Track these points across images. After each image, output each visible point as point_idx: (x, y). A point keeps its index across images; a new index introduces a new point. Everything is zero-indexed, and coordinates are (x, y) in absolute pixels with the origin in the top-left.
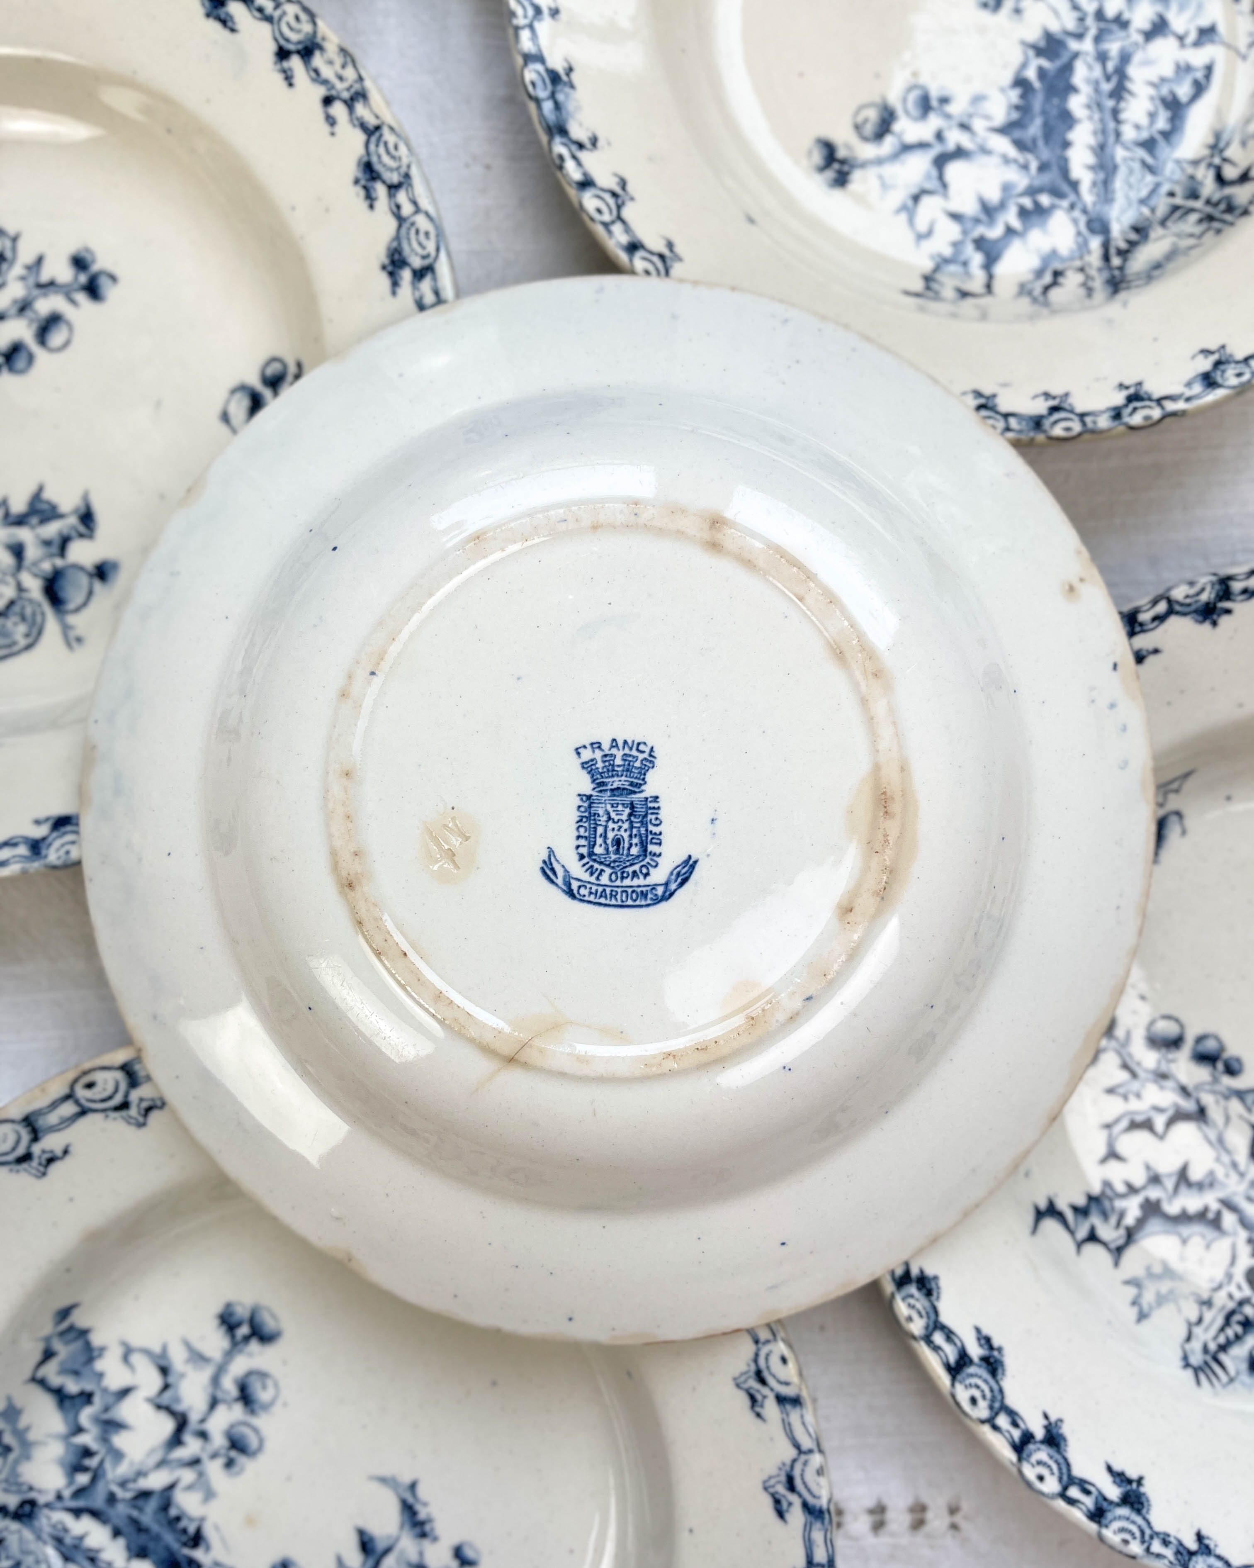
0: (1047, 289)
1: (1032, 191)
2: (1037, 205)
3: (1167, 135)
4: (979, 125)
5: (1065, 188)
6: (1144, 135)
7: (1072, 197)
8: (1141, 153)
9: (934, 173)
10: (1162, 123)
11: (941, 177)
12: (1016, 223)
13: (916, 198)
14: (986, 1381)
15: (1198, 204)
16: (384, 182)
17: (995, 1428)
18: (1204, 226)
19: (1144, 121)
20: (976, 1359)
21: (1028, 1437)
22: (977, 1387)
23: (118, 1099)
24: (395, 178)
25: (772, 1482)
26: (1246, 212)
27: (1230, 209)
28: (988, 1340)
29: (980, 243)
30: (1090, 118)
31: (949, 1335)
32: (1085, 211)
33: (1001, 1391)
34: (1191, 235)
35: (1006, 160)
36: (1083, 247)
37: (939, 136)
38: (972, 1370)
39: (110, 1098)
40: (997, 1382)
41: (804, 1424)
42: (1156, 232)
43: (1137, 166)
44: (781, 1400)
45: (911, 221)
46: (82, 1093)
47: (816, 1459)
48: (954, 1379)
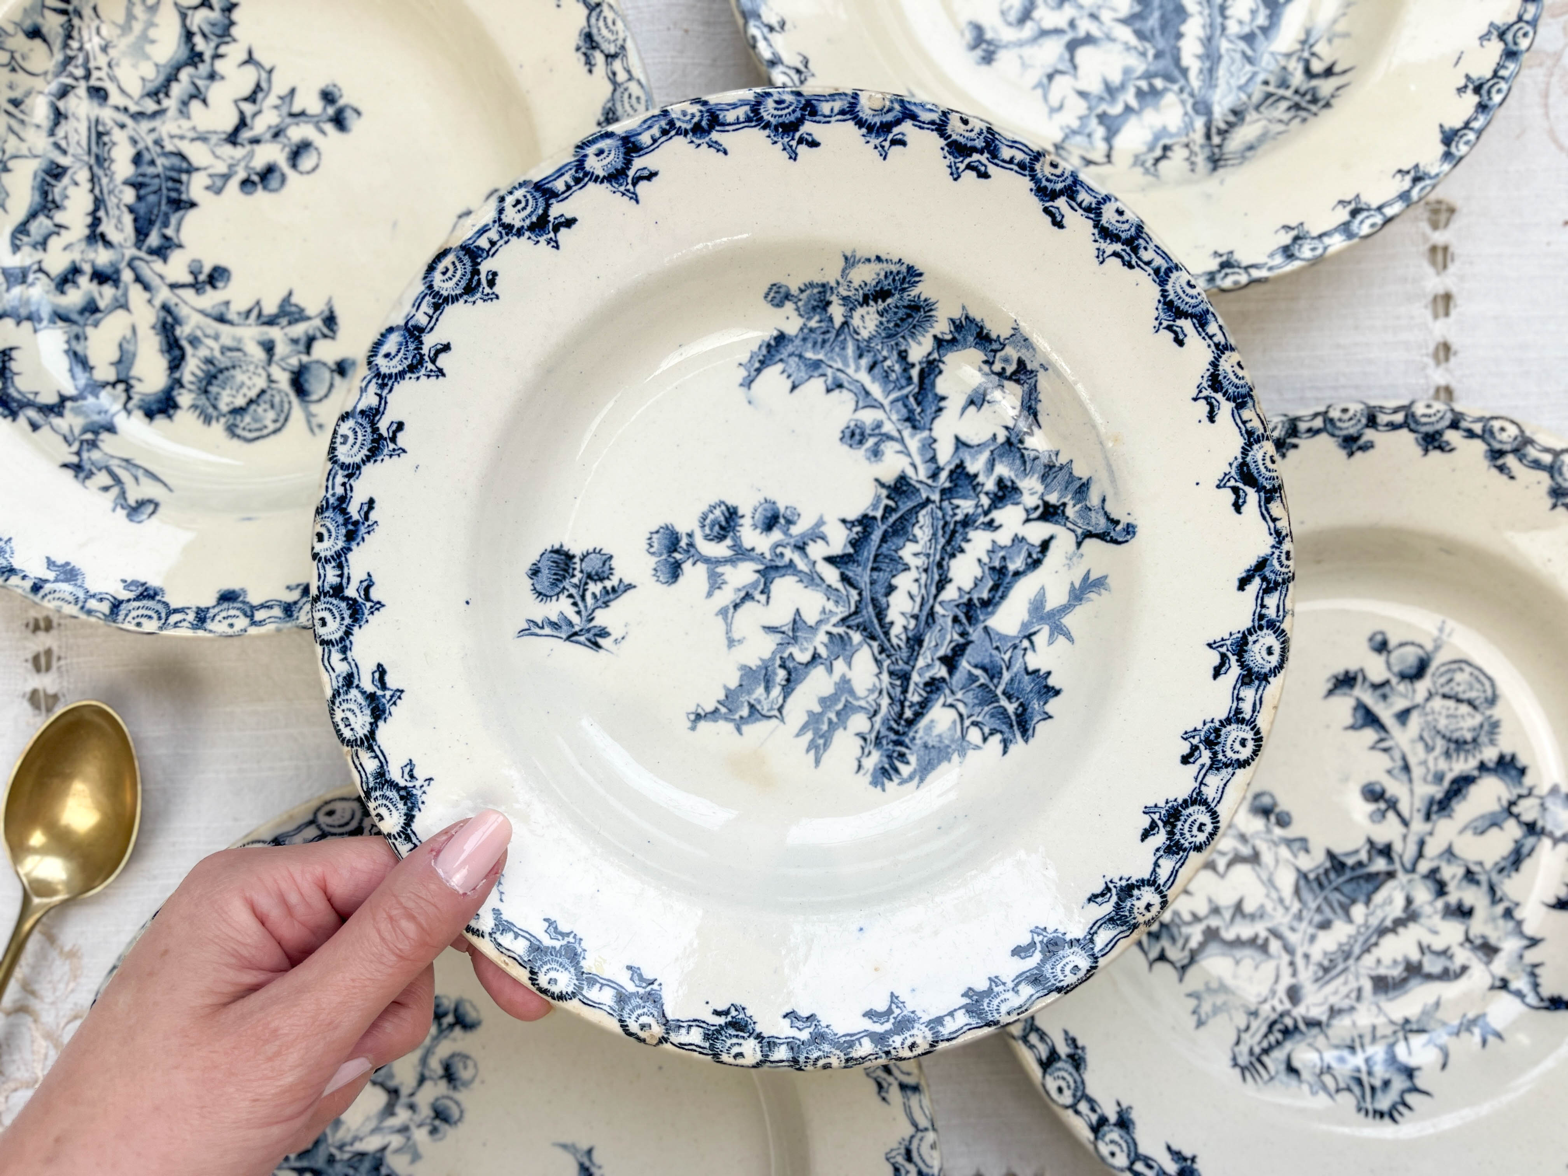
0: (1157, 160)
1: (1148, 76)
2: (1152, 86)
3: (1265, 30)
4: (1106, 16)
5: (1176, 73)
6: (1246, 30)
7: (1182, 82)
8: (1242, 45)
9: (1067, 56)
10: (1262, 19)
11: (1072, 59)
12: (1134, 103)
13: (1050, 77)
14: (1071, 1074)
15: (1288, 93)
16: (602, 51)
17: (1077, 1112)
18: (1292, 113)
19: (1247, 17)
20: (1063, 1056)
21: (1103, 1121)
22: (1064, 1079)
23: (354, 825)
24: (612, 49)
25: (894, 1154)
26: (1327, 105)
27: (1315, 101)
28: (1074, 1040)
29: (1102, 118)
30: (1201, 13)
31: (1042, 1036)
32: (1192, 95)
33: (1083, 1082)
34: (1280, 121)
35: (1128, 48)
36: (1189, 127)
37: (1072, 24)
38: (1060, 1065)
39: (347, 824)
40: (1080, 1075)
41: (921, 1107)
42: (1252, 115)
43: (1238, 56)
44: (903, 1087)
45: (1045, 97)
46: (322, 819)
47: (930, 1136)
48: (1045, 1072)
